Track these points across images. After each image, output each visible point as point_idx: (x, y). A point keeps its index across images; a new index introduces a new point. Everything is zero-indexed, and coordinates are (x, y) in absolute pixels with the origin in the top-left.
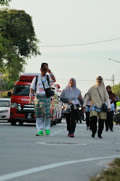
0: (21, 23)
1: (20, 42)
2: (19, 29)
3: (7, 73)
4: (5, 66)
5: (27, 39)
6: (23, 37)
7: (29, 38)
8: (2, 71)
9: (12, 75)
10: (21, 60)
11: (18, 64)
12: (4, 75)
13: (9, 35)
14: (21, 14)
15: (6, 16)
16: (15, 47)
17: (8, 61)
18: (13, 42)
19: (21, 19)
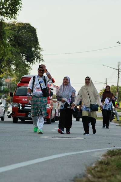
0: (27, 34)
1: (26, 50)
2: (25, 40)
3: (15, 77)
4: (13, 71)
5: (32, 48)
6: (29, 46)
7: (34, 47)
8: (10, 76)
9: (19, 78)
10: (27, 66)
11: (24, 70)
12: (12, 79)
13: (17, 44)
14: (27, 26)
15: (14, 28)
16: (22, 55)
17: (15, 67)
18: (20, 51)
19: (27, 31)
